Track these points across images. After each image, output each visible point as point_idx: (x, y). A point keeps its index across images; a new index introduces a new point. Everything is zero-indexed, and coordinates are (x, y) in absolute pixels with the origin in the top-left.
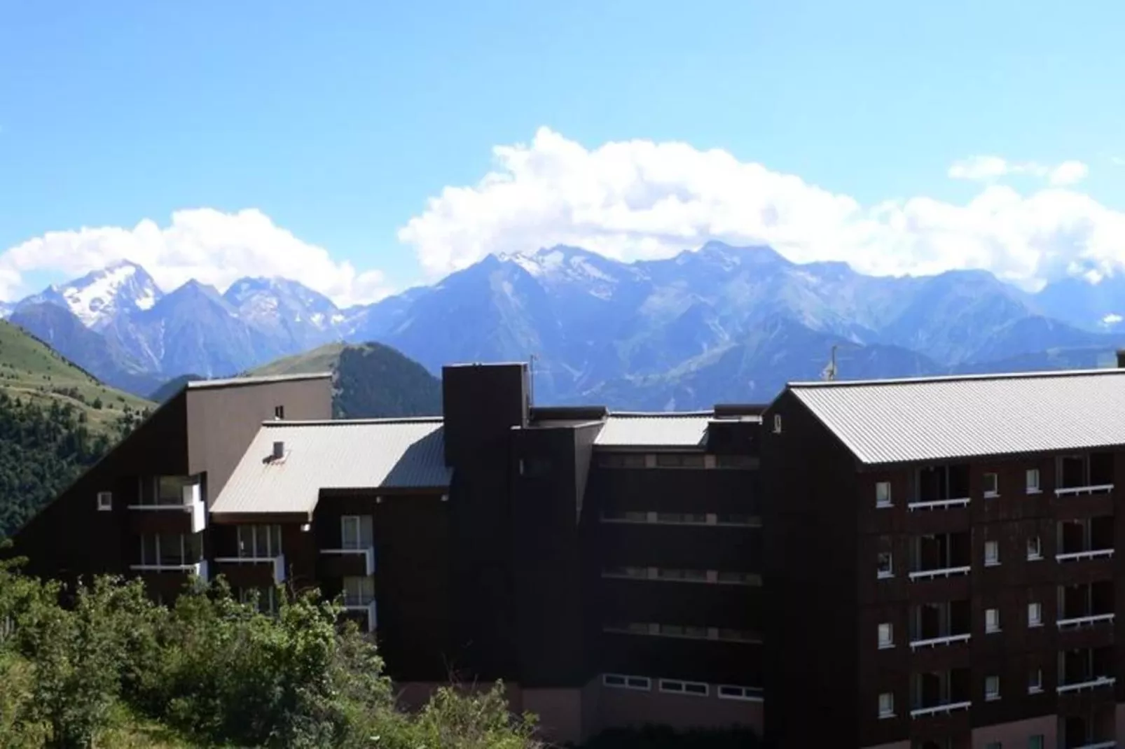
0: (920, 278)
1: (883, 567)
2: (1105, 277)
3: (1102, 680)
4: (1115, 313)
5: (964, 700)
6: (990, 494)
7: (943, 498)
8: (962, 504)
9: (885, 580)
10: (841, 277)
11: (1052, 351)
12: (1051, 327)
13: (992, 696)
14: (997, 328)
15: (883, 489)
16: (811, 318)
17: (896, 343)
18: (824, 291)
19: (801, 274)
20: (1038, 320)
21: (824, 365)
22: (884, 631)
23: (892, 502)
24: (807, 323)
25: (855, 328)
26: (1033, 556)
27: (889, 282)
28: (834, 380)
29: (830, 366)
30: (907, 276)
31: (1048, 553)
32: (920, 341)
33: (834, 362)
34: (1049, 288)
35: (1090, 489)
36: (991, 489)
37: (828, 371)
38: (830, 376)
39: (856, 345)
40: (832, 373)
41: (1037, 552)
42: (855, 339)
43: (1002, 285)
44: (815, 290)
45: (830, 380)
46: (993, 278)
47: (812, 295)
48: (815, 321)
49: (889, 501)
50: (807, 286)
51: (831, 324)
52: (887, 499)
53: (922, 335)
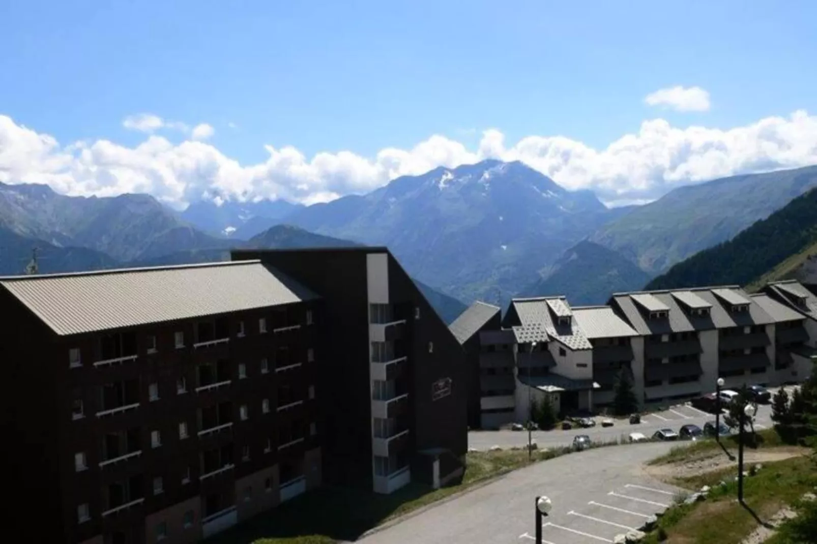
0: (103, 199)
1: (77, 411)
2: (226, 201)
3: (227, 467)
4: (233, 226)
5: (139, 498)
6: (151, 351)
7: (118, 356)
8: (132, 360)
9: (78, 421)
10: (44, 196)
11: (194, 251)
12: (192, 234)
13: (158, 490)
14: (157, 235)
15: (74, 353)
16: (21, 227)
17: (86, 246)
18: (30, 206)
19: (12, 192)
20: (184, 230)
21: (27, 262)
22: (79, 458)
23: (81, 363)
24: (17, 231)
25: (54, 234)
26: (181, 391)
27: (80, 200)
28: (35, 273)
29: (32, 263)
30: (94, 197)
31: (190, 387)
32: (103, 245)
33: (35, 259)
34: (190, 207)
35: (215, 342)
36: (152, 347)
37: (30, 267)
38: (32, 271)
39: (55, 247)
40: (33, 268)
41: (183, 387)
42: (55, 243)
43: (159, 204)
44: (23, 205)
45: (32, 274)
46: (155, 201)
47: (20, 208)
48: (24, 230)
49: (79, 362)
50: (16, 202)
51: (36, 230)
52: (78, 360)
53: (105, 239)
